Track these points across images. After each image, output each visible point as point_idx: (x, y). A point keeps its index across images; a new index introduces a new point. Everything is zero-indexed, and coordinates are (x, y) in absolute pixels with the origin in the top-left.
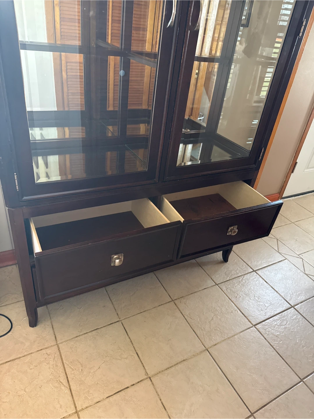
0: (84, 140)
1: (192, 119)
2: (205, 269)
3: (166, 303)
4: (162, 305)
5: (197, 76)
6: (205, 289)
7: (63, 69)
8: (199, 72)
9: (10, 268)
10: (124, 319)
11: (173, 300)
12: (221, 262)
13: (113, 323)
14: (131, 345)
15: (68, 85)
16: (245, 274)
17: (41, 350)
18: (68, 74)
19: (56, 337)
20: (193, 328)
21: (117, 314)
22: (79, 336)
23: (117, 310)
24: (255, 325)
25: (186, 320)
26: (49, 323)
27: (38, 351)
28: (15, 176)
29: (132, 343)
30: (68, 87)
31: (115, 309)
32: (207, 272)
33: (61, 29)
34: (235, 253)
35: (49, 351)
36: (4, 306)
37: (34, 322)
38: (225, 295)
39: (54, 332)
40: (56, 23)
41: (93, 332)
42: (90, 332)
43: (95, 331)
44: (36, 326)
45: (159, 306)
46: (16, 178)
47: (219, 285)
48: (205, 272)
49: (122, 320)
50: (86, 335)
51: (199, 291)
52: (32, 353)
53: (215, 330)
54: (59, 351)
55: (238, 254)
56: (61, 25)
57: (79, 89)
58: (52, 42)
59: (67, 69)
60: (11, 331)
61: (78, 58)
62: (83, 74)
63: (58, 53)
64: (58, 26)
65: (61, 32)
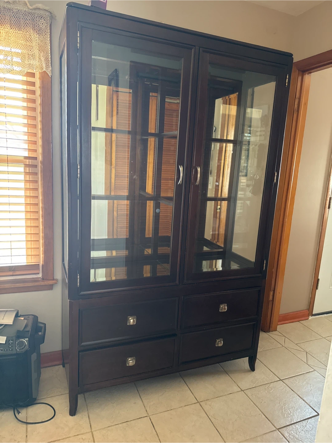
0: (127, 257)
1: (219, 245)
2: (232, 377)
3: (192, 404)
4: (188, 405)
5: (219, 210)
6: (231, 394)
7: (114, 209)
8: (221, 207)
9: (57, 367)
10: (152, 415)
11: (199, 401)
12: (248, 371)
13: (141, 418)
14: (157, 437)
15: (117, 221)
16: (271, 383)
17: (78, 435)
18: (119, 213)
19: (91, 426)
20: (216, 427)
21: (146, 410)
22: (111, 426)
23: (146, 407)
24: (278, 429)
25: (210, 419)
26: (86, 413)
27: (75, 436)
28: (78, 276)
29: (158, 436)
30: (117, 223)
31: (145, 406)
32: (233, 379)
33: (115, 182)
34: (263, 364)
35: (84, 437)
36: (49, 397)
37: (73, 412)
38: (249, 399)
39: (90, 421)
40: (112, 179)
41: (124, 424)
42: (121, 423)
43: (125, 423)
44: (75, 415)
45: (185, 406)
46: (78, 277)
47: (244, 391)
48: (231, 379)
49: (150, 415)
50: (117, 426)
51: (224, 395)
52: (69, 437)
53: (238, 430)
54: (93, 437)
55: (265, 364)
56: (115, 180)
57: (126, 223)
58: (108, 194)
59: (117, 210)
60: (54, 418)
61: (125, 203)
62: (129, 213)
63: (112, 201)
64: (113, 181)
65: (115, 185)
